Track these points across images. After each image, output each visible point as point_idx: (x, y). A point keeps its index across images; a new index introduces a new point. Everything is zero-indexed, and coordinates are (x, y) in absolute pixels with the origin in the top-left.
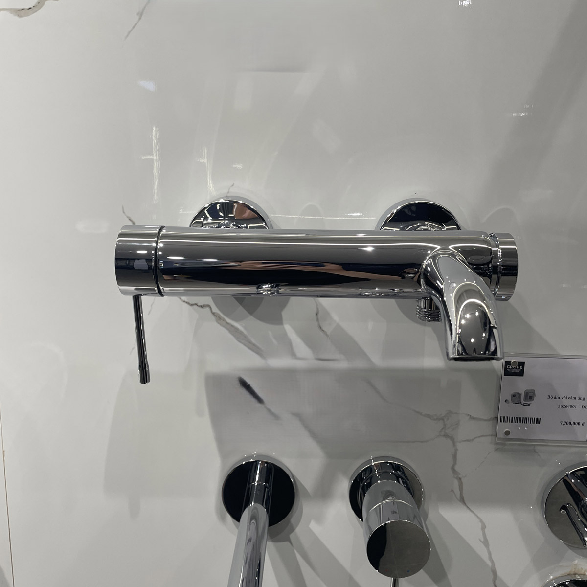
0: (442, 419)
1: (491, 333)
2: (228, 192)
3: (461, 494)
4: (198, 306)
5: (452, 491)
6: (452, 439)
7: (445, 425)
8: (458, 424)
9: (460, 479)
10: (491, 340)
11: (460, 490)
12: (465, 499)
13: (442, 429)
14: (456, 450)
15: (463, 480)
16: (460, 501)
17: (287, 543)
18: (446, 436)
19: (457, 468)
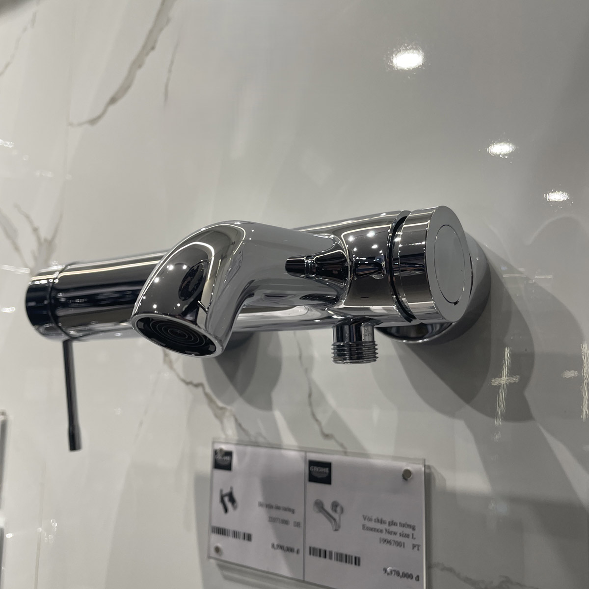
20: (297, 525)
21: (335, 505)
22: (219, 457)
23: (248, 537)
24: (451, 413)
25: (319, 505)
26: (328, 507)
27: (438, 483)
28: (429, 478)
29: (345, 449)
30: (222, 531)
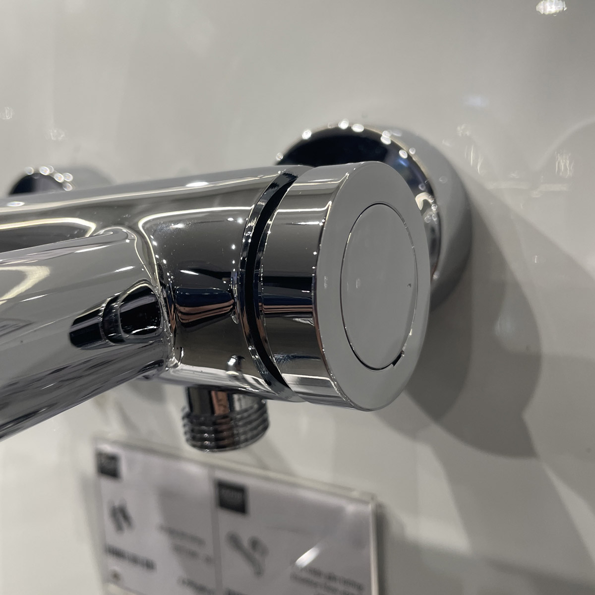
20: (208, 560)
22: (103, 460)
23: (149, 565)
24: (412, 432)
26: (246, 543)
27: (394, 529)
28: (381, 521)
29: (265, 467)
30: (117, 553)
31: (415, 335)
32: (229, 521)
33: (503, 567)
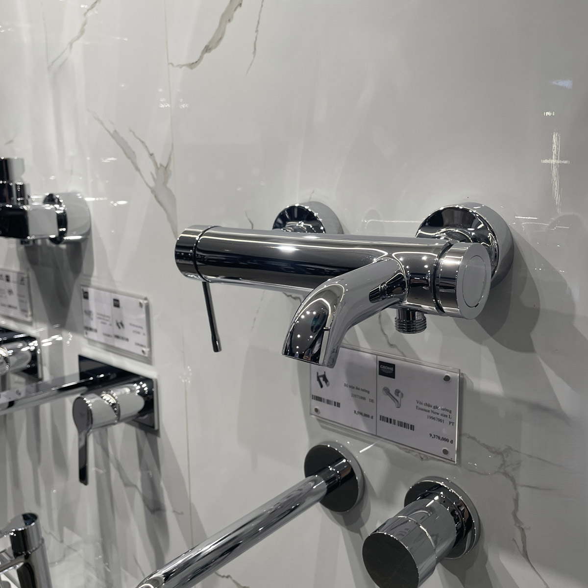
0: (501, 454)
1: (320, 335)
2: (310, 198)
3: (524, 547)
4: (292, 297)
5: (514, 540)
6: (513, 479)
7: (504, 461)
8: (519, 463)
9: (523, 529)
10: (317, 342)
11: (523, 543)
12: (529, 556)
13: (502, 465)
14: (517, 495)
15: (527, 532)
16: (523, 556)
17: (358, 535)
18: (506, 474)
19: (519, 515)
20: (372, 401)
21: (397, 392)
23: (338, 405)
24: (480, 341)
25: (387, 391)
26: (393, 393)
27: (468, 385)
28: (462, 381)
29: (405, 356)
30: (319, 399)
31: (484, 297)
32: (385, 381)
33: (517, 401)
